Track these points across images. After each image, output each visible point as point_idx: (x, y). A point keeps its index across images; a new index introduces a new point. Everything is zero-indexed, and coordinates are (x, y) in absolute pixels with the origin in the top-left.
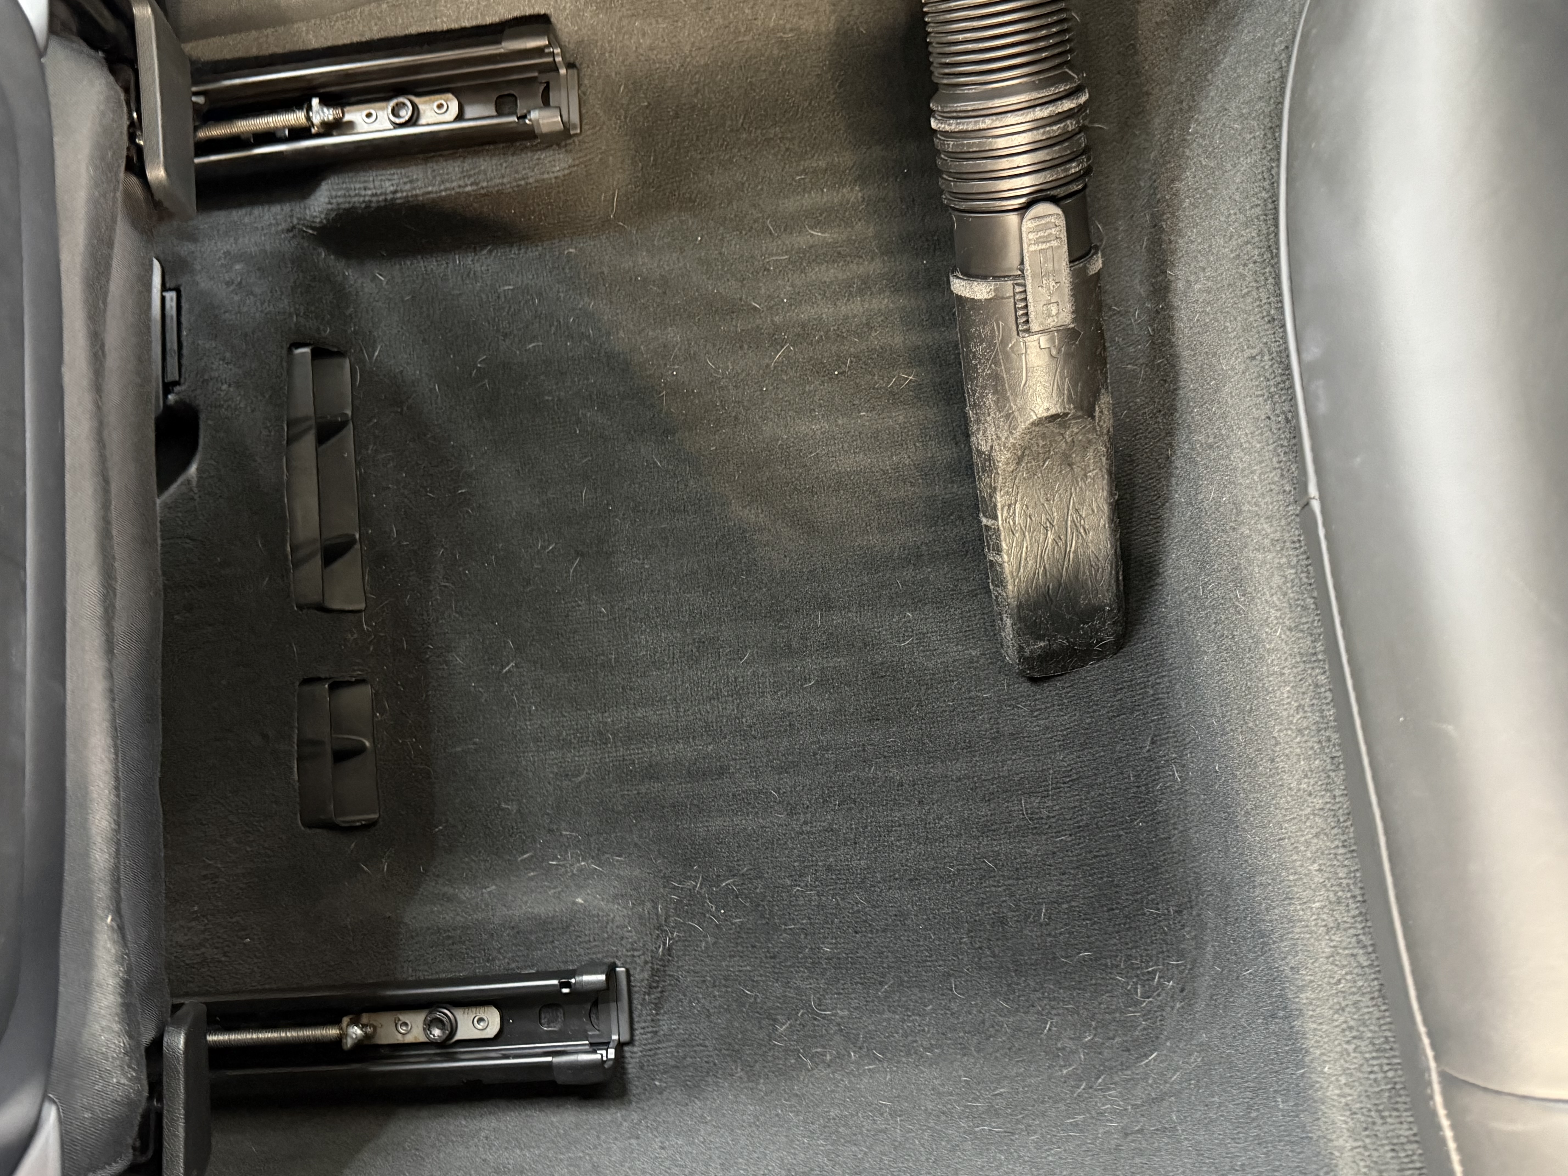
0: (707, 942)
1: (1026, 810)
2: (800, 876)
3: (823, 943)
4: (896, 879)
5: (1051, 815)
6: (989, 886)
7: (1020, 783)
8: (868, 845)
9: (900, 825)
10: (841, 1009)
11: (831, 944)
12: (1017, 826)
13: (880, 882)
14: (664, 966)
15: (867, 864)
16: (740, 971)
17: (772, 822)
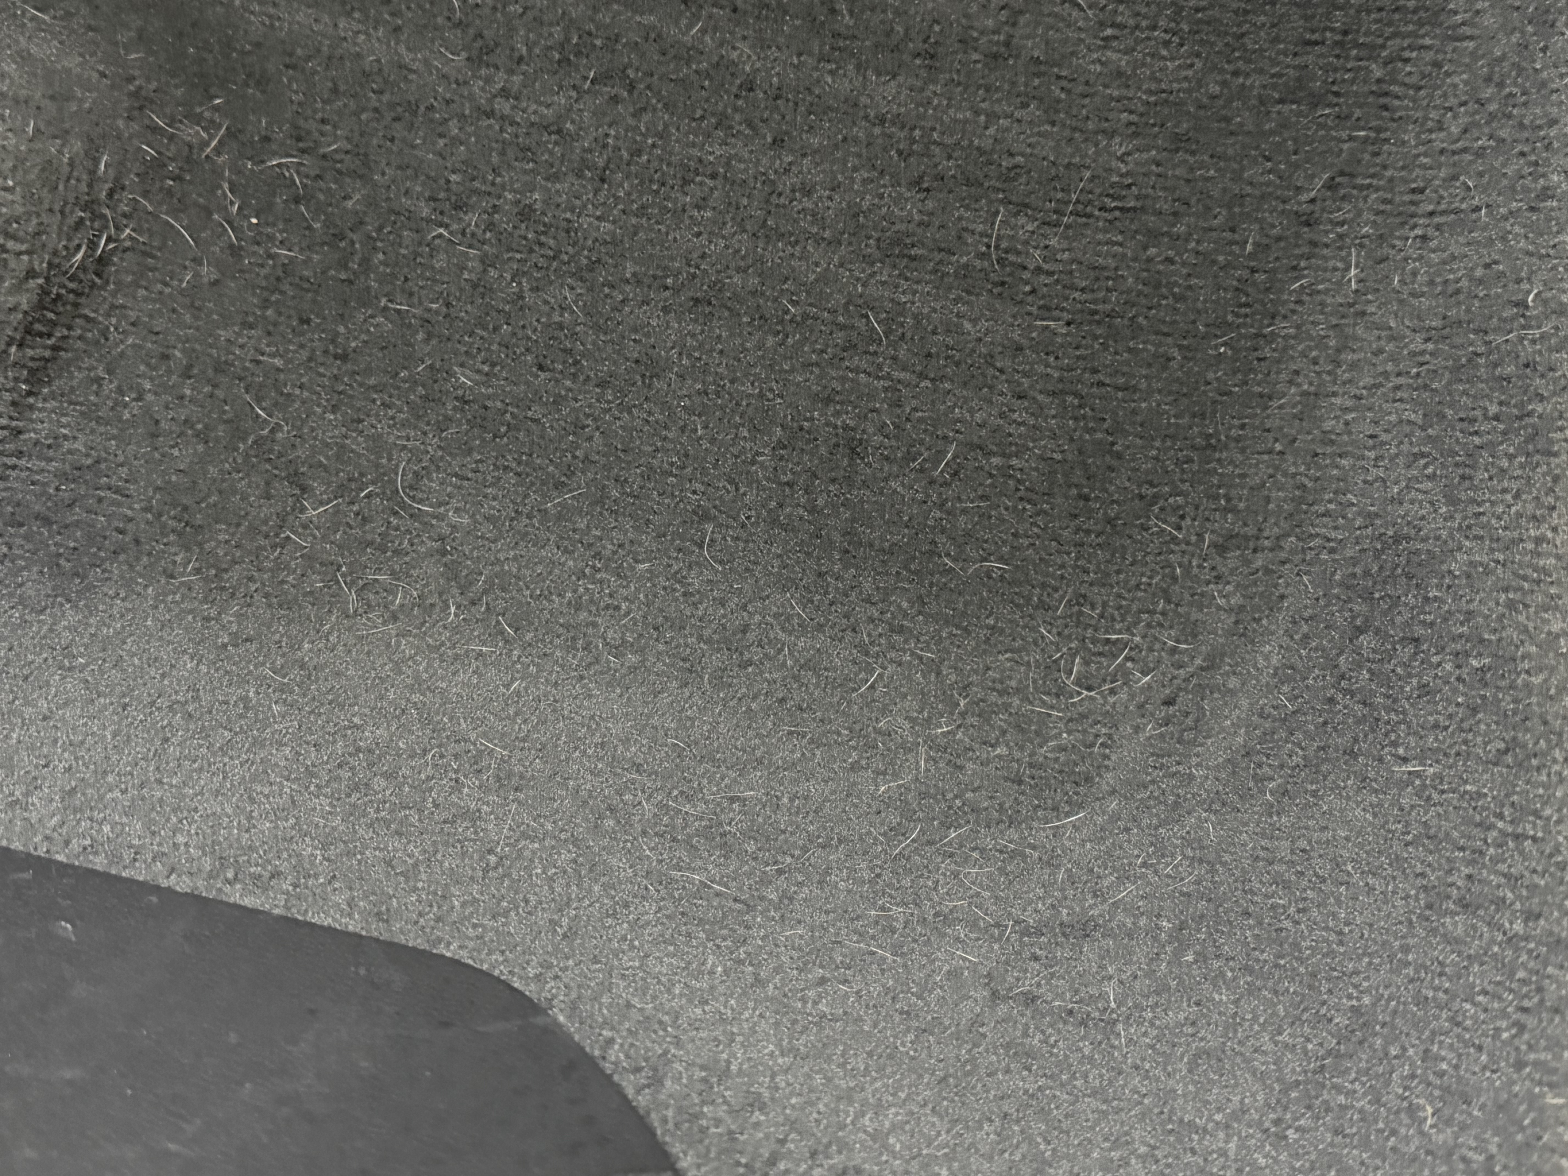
0: (197, 275)
1: (999, 237)
2: (457, 207)
3: (462, 365)
4: (666, 288)
5: (1046, 267)
6: (857, 370)
7: (1009, 176)
8: (628, 194)
9: (713, 176)
10: (457, 510)
11: (478, 371)
12: (966, 266)
13: (627, 281)
14: (79, 294)
15: (614, 233)
16: (258, 362)
17: (426, 62)
